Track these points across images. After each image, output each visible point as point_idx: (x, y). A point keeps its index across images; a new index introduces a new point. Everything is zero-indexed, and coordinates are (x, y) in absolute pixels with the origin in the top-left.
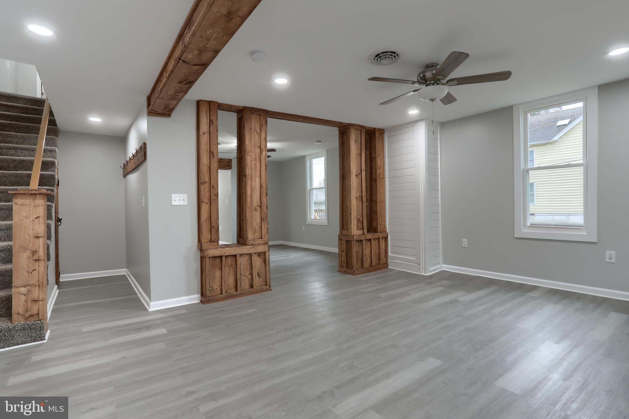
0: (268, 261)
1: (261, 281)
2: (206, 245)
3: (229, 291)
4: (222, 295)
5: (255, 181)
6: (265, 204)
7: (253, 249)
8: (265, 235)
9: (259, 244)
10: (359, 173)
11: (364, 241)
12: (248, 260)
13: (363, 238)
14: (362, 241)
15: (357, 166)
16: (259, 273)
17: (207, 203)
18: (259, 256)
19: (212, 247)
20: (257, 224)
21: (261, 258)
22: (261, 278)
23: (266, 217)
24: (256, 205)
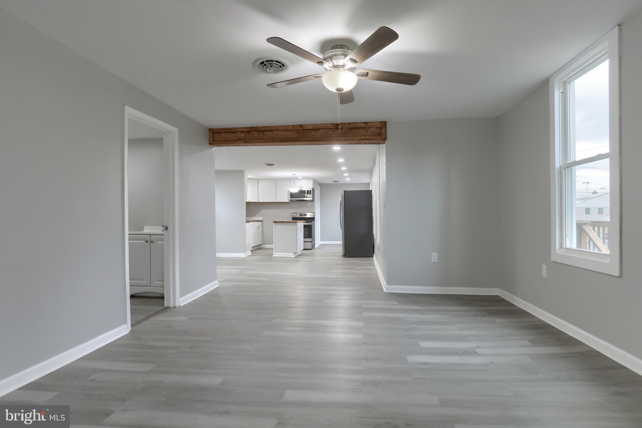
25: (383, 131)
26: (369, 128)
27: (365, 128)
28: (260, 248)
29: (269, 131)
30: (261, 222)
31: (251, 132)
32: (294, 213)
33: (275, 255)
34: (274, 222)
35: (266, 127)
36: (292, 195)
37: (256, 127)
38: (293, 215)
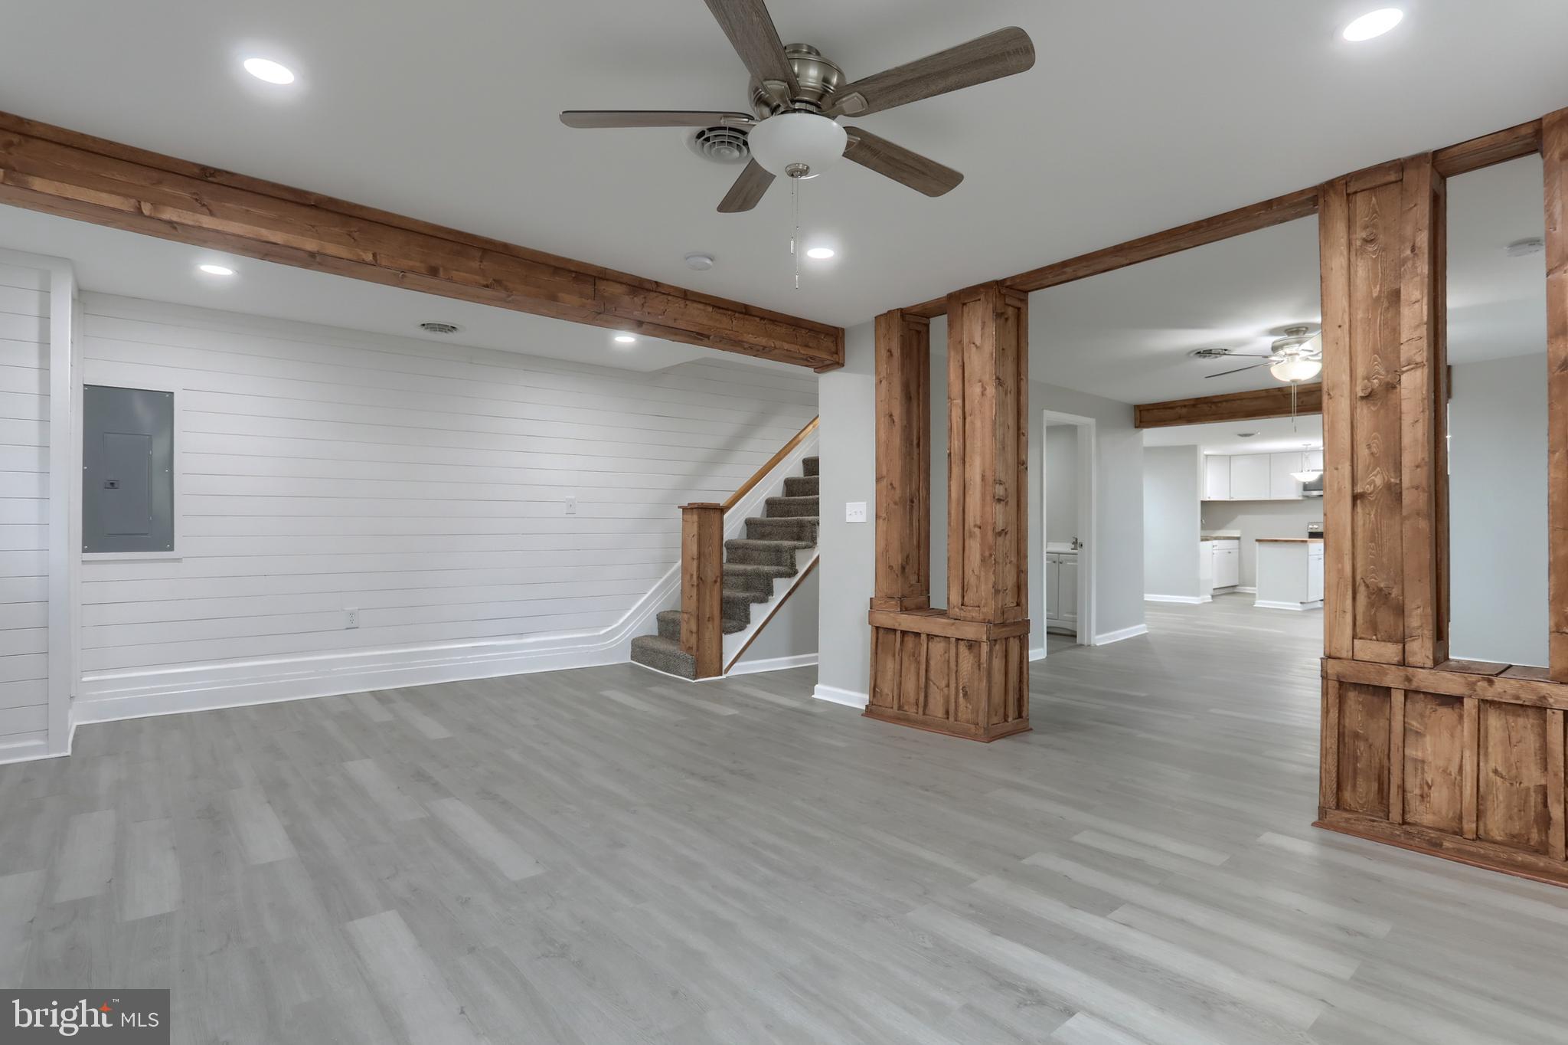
0: (985, 665)
1: (969, 710)
2: (879, 602)
3: (906, 708)
4: (891, 710)
5: (970, 466)
6: (990, 521)
7: (953, 627)
8: (986, 599)
9: (972, 620)
10: (1388, 384)
11: (1398, 698)
12: (946, 652)
13: (1393, 679)
14: (1388, 690)
15: (1375, 351)
16: (967, 689)
18: (969, 649)
19: (887, 608)
20: (973, 571)
21: (972, 654)
22: (970, 704)
23: (991, 555)
24: (972, 524)
28: (1234, 593)
29: (1226, 401)
30: (1237, 541)
31: (1199, 406)
32: (1312, 523)
33: (1259, 603)
34: (1257, 540)
35: (1222, 395)
36: (1306, 487)
38: (1310, 526)
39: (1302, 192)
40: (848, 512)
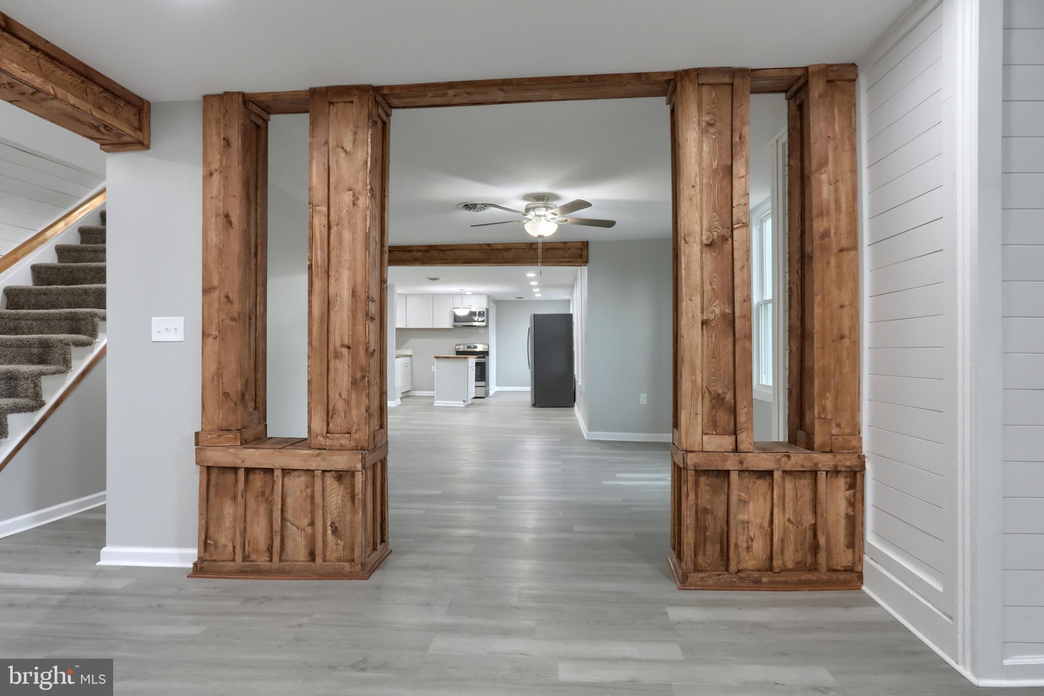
0: (360, 496)
1: (341, 547)
2: (209, 436)
3: (253, 557)
4: (232, 564)
5: (336, 280)
6: (362, 340)
7: (318, 459)
8: (358, 425)
9: (342, 448)
10: (723, 236)
11: (734, 477)
12: (307, 487)
13: (731, 464)
14: (727, 473)
15: (715, 210)
16: (337, 524)
17: (215, 338)
18: (338, 480)
19: (221, 443)
20: (340, 395)
21: (343, 486)
22: (341, 541)
23: (363, 377)
24: (338, 343)
25: (585, 252)
26: (569, 249)
27: (563, 248)
28: (408, 396)
29: (451, 250)
30: (410, 358)
31: (430, 251)
32: (459, 345)
33: (438, 403)
34: (436, 357)
35: (448, 245)
36: (456, 319)
37: (436, 246)
38: (457, 347)
39: (664, 73)
40: (154, 329)
